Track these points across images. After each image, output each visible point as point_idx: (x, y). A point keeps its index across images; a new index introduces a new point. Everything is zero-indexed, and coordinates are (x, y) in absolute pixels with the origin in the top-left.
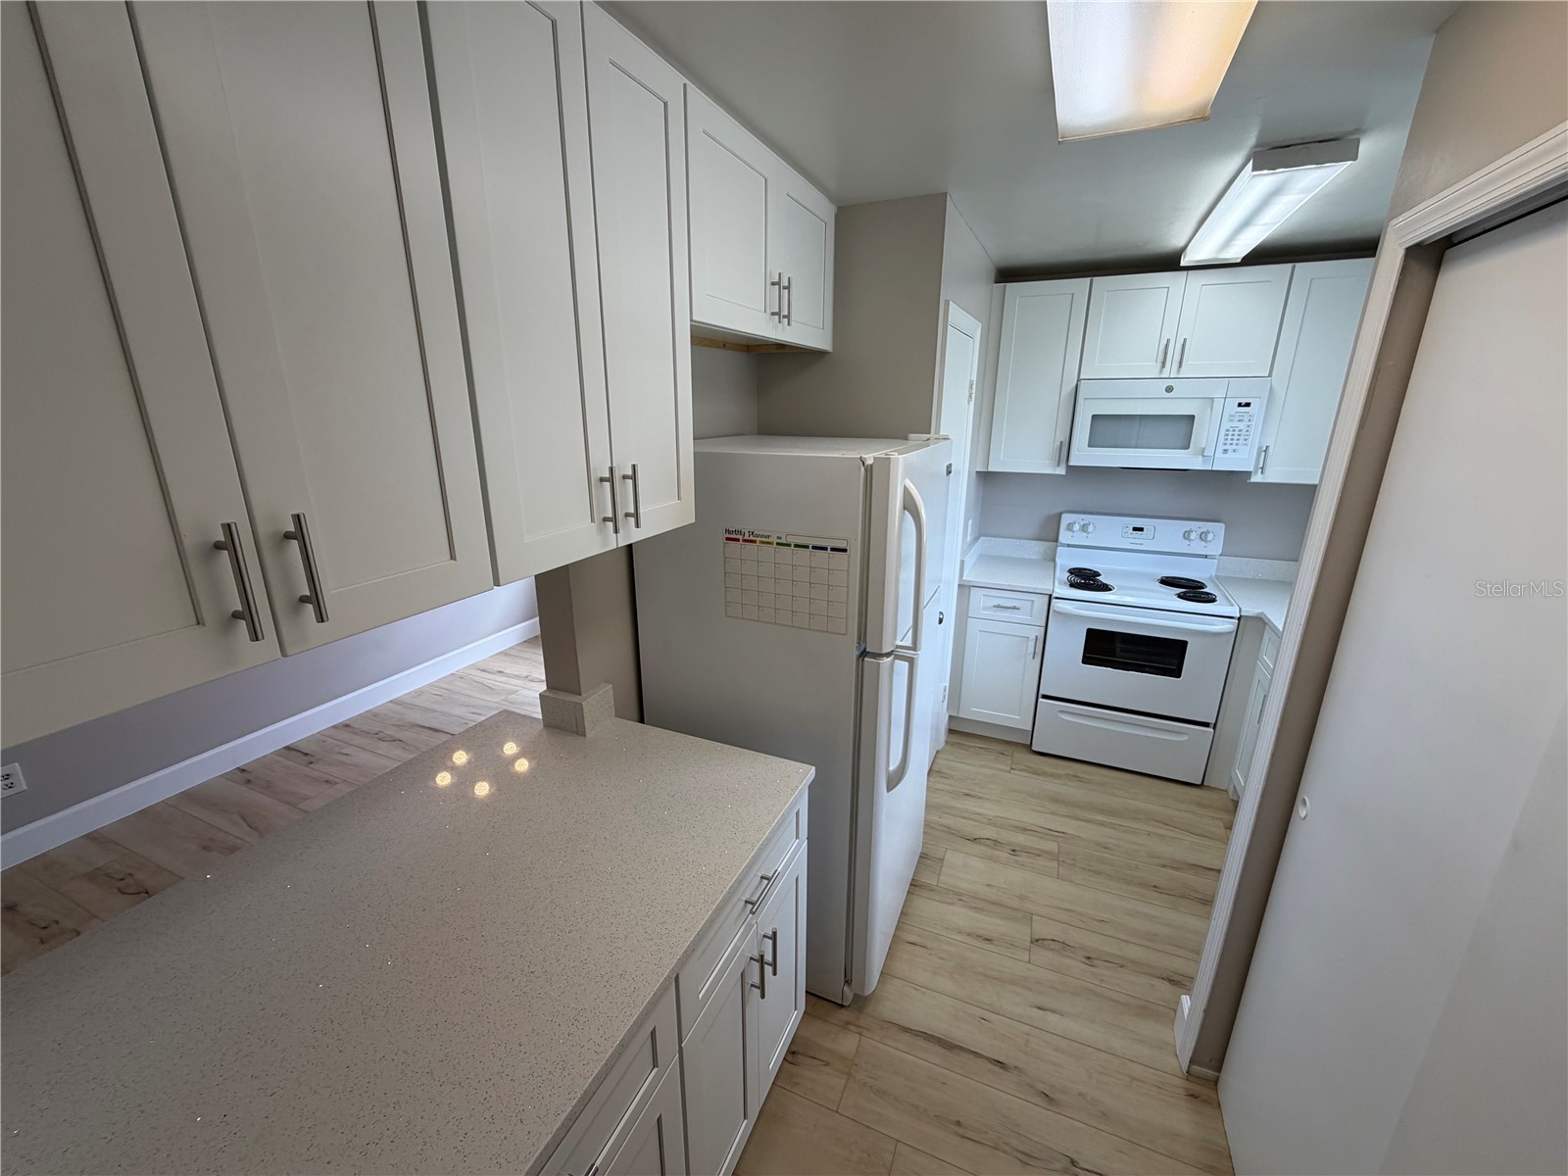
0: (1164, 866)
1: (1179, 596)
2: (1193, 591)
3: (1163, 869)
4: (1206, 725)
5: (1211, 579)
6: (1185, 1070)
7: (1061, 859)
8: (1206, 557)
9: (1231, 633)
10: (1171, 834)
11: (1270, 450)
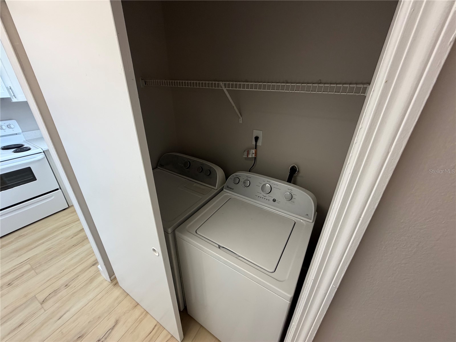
0: (72, 238)
1: (15, 152)
2: (19, 148)
3: (73, 239)
4: (57, 189)
5: (24, 141)
6: (110, 281)
7: (34, 268)
8: (16, 134)
9: (44, 157)
10: (68, 227)
11: (12, 88)
